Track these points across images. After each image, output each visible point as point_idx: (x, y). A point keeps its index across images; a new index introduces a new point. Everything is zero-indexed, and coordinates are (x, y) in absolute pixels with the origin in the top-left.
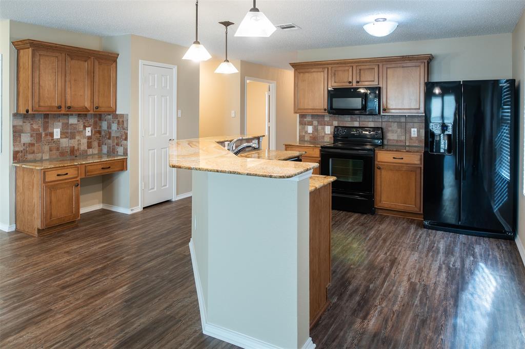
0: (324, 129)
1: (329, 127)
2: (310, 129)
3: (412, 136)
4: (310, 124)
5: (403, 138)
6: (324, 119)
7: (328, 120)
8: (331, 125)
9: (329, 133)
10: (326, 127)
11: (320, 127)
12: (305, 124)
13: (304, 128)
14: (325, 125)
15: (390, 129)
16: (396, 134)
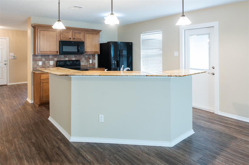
0: (49, 63)
1: (52, 61)
2: (40, 63)
3: (90, 63)
4: (40, 60)
5: (87, 64)
6: (49, 57)
7: (52, 57)
8: (53, 60)
9: (52, 64)
10: (51, 61)
11: (46, 62)
12: (37, 61)
13: (36, 63)
14: (50, 60)
15: (82, 60)
16: (84, 63)
